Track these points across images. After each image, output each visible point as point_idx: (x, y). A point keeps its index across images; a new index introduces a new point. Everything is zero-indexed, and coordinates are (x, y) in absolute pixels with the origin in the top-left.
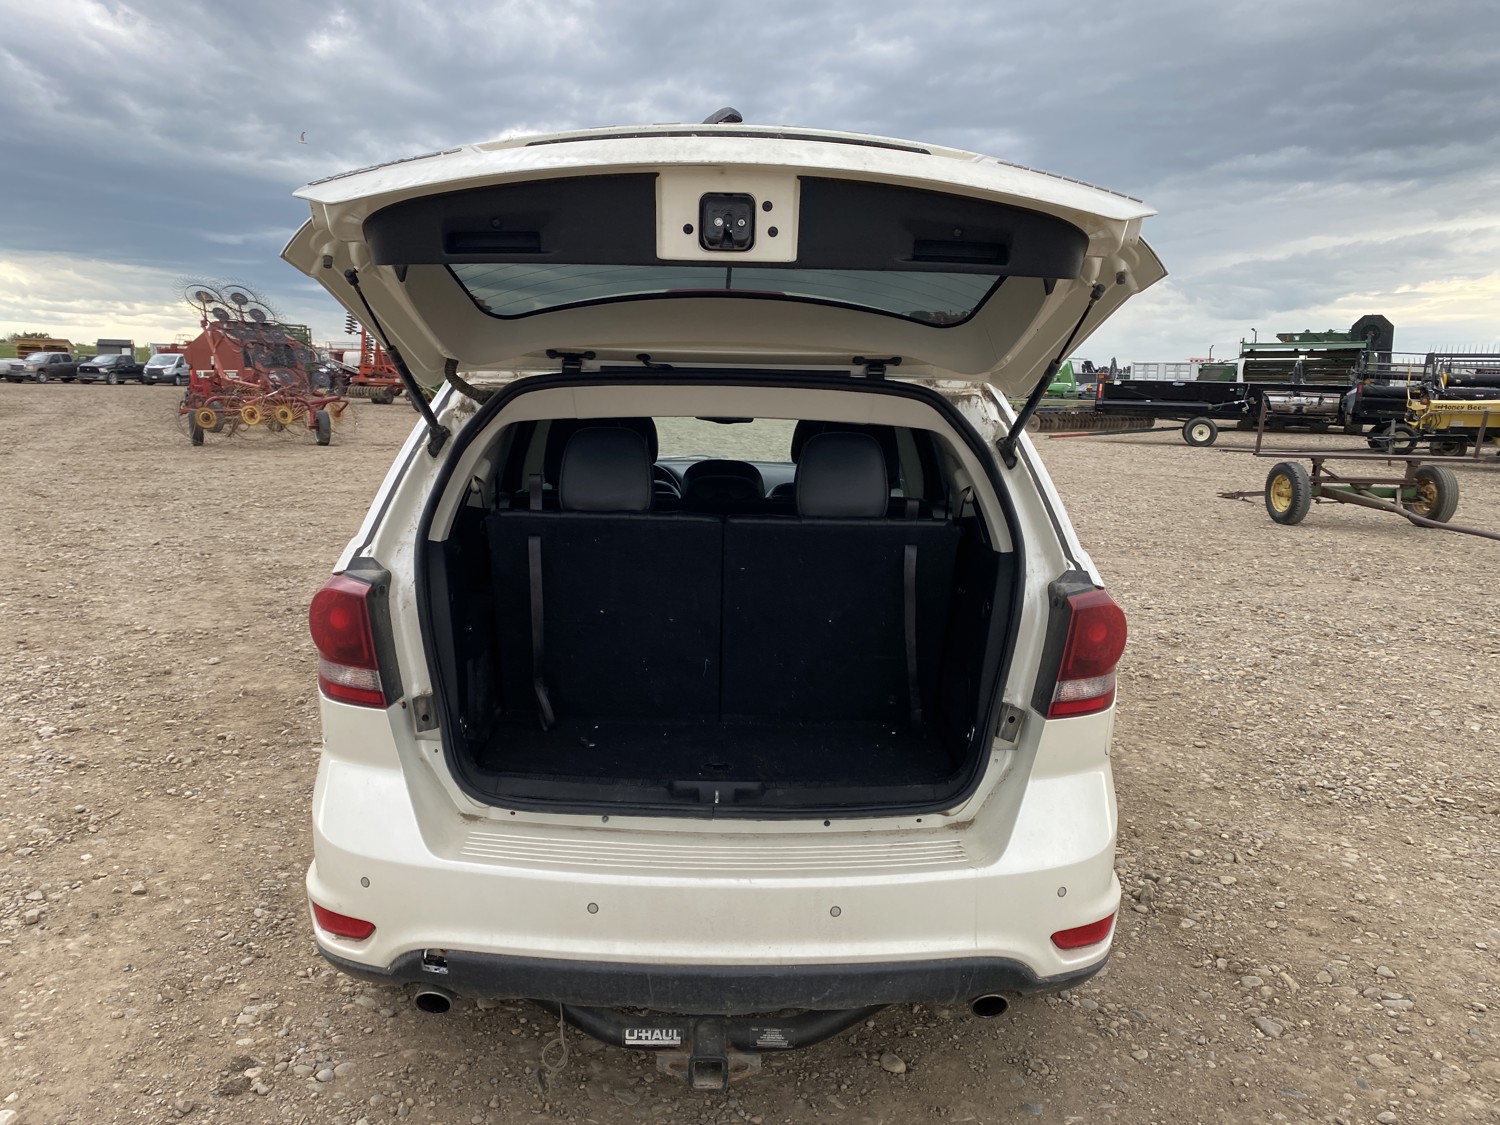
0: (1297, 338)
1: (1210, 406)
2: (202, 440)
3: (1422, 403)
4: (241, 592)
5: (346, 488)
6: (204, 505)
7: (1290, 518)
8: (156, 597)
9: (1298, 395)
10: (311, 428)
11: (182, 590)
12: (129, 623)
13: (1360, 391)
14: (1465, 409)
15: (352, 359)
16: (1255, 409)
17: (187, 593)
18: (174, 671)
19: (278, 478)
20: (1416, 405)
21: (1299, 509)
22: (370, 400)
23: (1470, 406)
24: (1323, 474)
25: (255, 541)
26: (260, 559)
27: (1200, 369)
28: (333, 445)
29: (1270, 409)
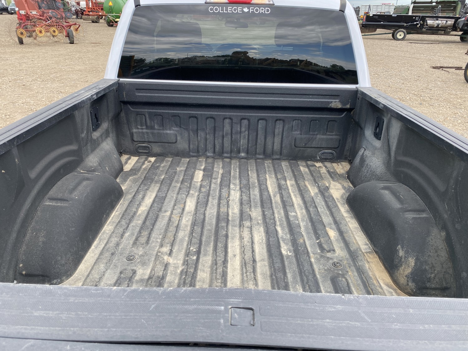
1: (405, 24)
2: (23, 42)
9: (438, 20)
10: (66, 36)
13: (466, 19)
15: (83, 5)
16: (422, 25)
22: (91, 21)
27: (395, 9)
28: (76, 44)
29: (427, 25)
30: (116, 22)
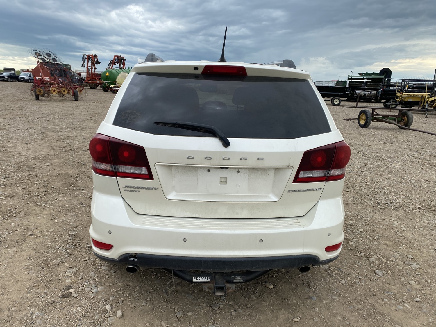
0: (364, 74)
1: (339, 93)
2: (39, 98)
3: (400, 94)
4: (55, 144)
5: (85, 113)
6: (41, 118)
7: (365, 126)
8: (28, 145)
9: (365, 91)
10: (73, 95)
11: (36, 143)
12: (20, 153)
14: (413, 96)
15: (84, 75)
16: (352, 95)
17: (38, 144)
18: (36, 167)
19: (63, 110)
20: (399, 94)
21: (368, 123)
22: (89, 88)
23: (414, 95)
24: (375, 113)
25: (58, 129)
26: (60, 134)
27: (336, 83)
28: (79, 101)
29: (356, 95)
30: (111, 88)
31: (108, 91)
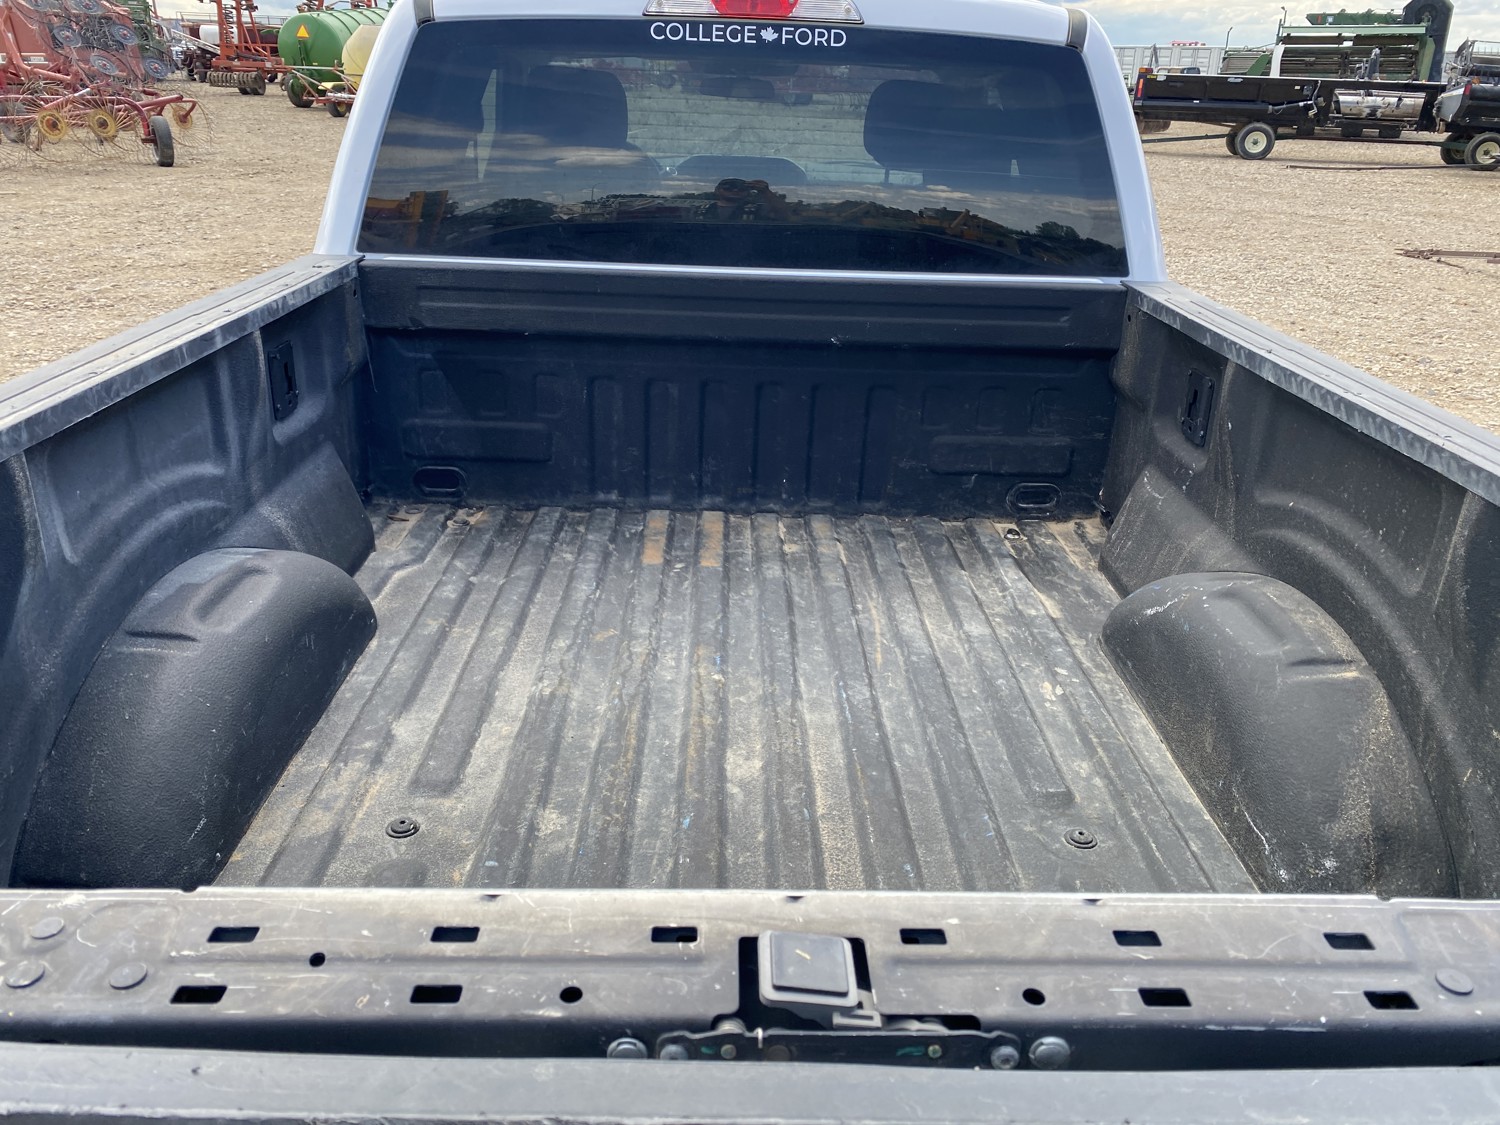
0: (1330, 20)
1: (1270, 109)
9: (1371, 95)
10: (144, 141)
13: (1467, 93)
15: (210, 33)
16: (1323, 113)
27: (1224, 59)
28: (181, 166)
29: (1339, 112)
30: (323, 93)
31: (315, 105)
